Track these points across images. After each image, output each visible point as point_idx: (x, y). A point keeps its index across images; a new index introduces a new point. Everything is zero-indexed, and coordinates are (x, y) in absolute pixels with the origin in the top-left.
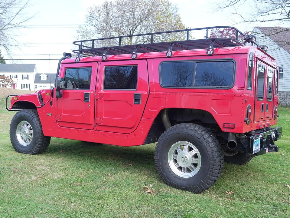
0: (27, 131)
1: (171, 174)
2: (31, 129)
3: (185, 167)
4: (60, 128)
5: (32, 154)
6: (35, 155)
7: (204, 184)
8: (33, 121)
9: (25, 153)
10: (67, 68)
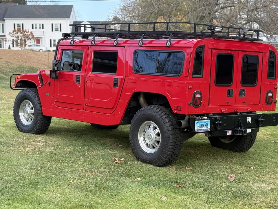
0: (29, 111)
1: (140, 149)
2: (33, 109)
3: (150, 144)
4: (57, 108)
5: (34, 134)
6: (36, 134)
7: (162, 158)
8: (35, 100)
9: (26, 133)
10: (63, 50)
